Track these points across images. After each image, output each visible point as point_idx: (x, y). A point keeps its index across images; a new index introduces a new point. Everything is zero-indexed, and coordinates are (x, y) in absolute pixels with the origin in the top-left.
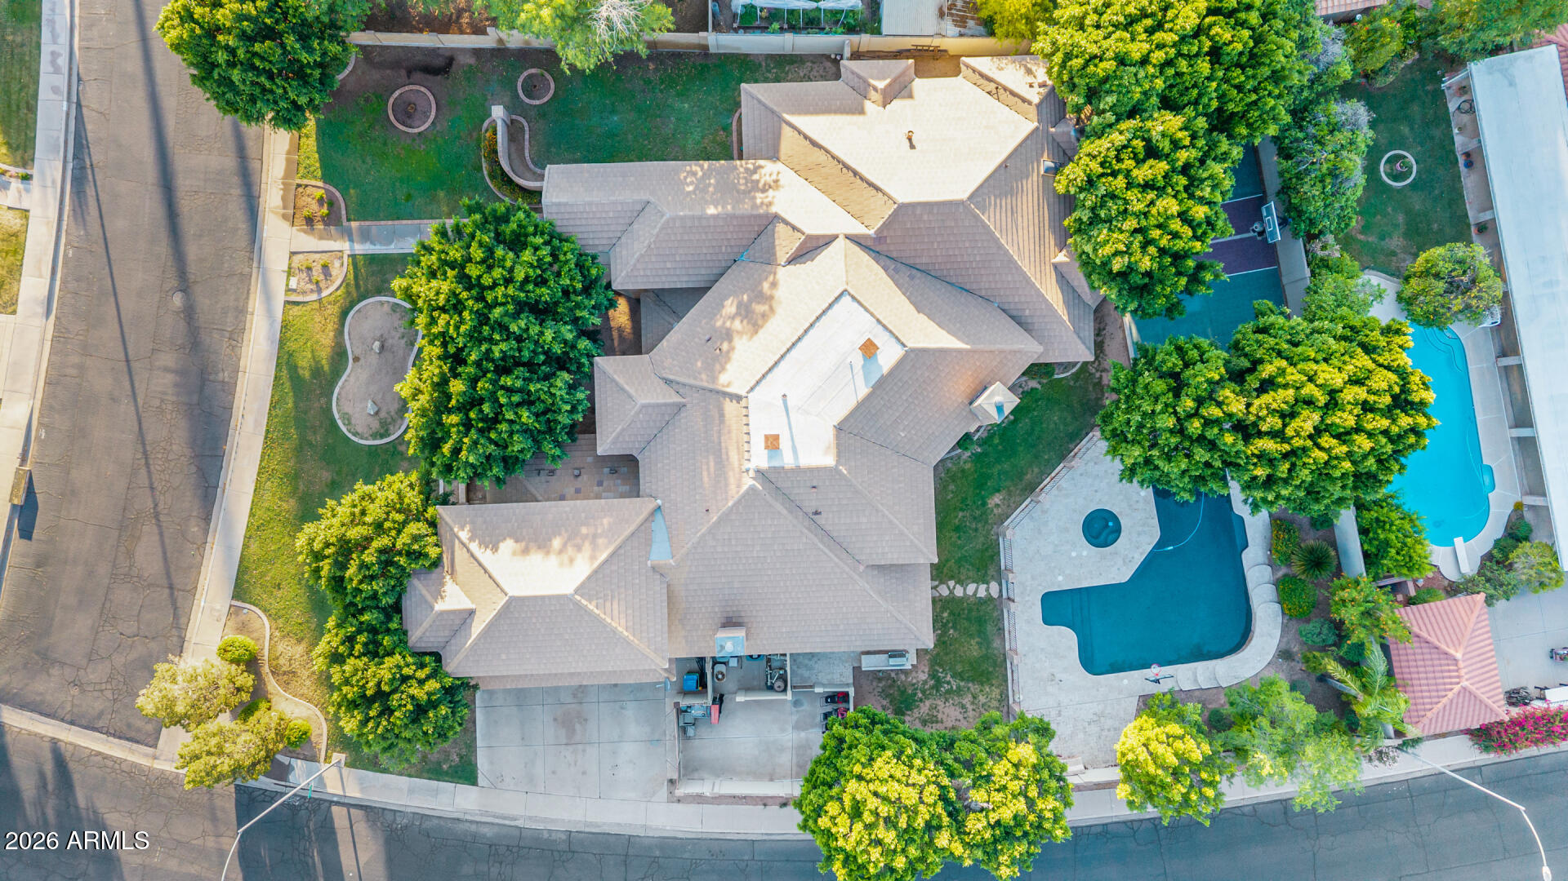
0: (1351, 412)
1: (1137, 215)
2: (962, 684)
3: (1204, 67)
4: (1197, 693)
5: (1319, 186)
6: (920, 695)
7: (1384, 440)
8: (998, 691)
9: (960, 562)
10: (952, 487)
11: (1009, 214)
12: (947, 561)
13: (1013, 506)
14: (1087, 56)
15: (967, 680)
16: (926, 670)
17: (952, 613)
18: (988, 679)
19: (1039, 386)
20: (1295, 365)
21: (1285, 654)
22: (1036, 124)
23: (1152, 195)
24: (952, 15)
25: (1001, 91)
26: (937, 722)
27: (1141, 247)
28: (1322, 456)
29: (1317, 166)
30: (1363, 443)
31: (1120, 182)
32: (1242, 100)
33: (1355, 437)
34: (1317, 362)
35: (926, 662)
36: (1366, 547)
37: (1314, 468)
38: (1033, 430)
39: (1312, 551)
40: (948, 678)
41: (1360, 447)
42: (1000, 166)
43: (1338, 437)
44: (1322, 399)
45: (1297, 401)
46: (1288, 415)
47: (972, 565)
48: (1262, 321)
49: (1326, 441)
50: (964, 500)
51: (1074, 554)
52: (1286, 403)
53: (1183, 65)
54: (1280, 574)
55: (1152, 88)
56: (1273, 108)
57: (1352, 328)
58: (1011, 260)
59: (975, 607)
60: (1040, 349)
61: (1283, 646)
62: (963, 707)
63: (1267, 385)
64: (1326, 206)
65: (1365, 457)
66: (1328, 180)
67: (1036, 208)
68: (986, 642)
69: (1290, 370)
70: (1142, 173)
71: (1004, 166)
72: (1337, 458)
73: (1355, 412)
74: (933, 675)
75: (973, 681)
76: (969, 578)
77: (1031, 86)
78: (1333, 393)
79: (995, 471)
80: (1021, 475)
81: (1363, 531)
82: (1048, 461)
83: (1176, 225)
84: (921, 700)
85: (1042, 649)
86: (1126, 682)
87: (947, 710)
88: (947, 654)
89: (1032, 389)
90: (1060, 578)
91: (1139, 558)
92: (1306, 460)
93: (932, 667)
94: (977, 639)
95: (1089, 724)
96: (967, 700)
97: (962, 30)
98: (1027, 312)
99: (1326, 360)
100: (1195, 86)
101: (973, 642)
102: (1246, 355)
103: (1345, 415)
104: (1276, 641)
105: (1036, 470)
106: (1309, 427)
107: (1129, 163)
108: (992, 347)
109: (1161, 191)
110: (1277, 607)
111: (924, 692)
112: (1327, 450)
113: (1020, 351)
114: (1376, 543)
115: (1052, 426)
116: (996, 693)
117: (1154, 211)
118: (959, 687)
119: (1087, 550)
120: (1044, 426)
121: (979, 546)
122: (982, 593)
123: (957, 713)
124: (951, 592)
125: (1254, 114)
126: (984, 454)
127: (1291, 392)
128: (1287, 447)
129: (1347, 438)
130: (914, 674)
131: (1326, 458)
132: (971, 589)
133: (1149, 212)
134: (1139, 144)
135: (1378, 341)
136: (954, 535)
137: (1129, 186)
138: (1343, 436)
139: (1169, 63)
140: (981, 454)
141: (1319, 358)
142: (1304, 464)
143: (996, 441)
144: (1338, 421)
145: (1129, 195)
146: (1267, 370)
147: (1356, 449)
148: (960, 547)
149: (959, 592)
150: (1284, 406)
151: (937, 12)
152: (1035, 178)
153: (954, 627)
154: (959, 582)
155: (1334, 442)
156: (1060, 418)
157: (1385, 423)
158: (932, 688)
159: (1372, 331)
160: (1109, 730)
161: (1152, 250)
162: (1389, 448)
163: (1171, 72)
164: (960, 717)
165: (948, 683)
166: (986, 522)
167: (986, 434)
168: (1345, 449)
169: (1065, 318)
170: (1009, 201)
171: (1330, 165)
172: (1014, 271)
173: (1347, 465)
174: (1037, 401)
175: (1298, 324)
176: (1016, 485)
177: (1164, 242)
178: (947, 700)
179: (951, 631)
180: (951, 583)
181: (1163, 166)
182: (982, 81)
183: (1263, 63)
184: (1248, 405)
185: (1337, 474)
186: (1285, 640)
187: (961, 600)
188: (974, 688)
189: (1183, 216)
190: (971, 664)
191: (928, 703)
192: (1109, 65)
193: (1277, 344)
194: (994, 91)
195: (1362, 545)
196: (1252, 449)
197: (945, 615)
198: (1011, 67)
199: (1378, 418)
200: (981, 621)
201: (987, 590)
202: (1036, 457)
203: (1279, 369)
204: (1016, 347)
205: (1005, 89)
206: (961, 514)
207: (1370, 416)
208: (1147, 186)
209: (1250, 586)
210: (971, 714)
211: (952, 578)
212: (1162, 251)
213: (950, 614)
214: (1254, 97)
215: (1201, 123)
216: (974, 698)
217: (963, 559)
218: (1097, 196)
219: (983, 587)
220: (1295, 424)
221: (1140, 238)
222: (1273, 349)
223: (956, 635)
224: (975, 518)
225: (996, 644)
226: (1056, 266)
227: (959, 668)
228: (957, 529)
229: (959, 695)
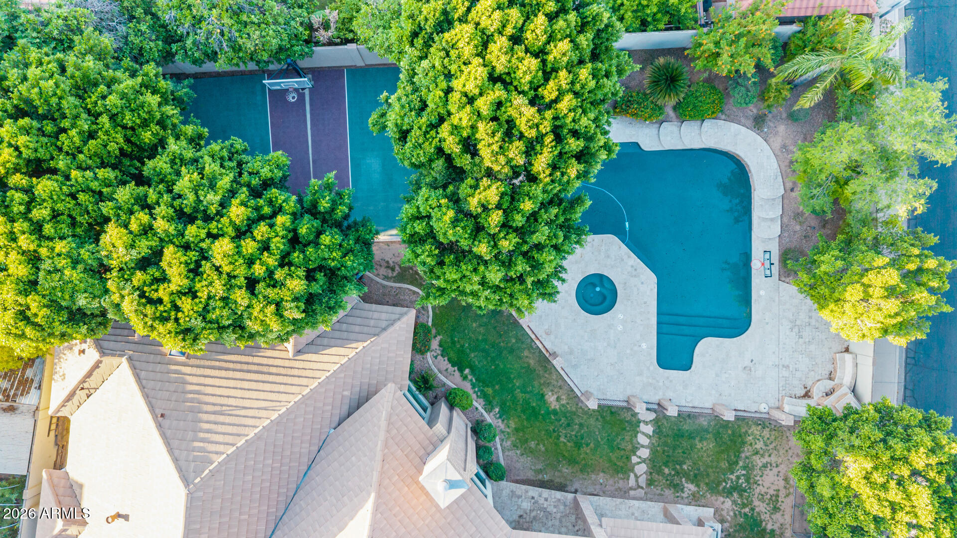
0: (521, 60)
1: (230, 287)
2: (741, 463)
3: (45, 186)
4: (785, 220)
5: (250, 29)
6: (747, 510)
7: (561, 23)
8: (754, 428)
9: (613, 446)
10: (533, 444)
11: (221, 418)
12: (610, 461)
13: (560, 383)
14: (21, 324)
15: (738, 457)
16: (722, 499)
17: (666, 464)
18: (740, 436)
19: (439, 338)
20: (449, 114)
21: (758, 123)
22: (124, 360)
23: (206, 266)
24: (15, 395)
25: (86, 385)
26: (777, 496)
27: (274, 286)
28: (568, 101)
29: (226, 30)
30: (560, 50)
31: (186, 304)
32: (107, 133)
33: (550, 58)
34: (449, 91)
35: (714, 498)
36: (662, 26)
37: (580, 111)
38: (483, 350)
39: (656, 82)
40: (733, 477)
41: (564, 54)
42: (159, 426)
43: (547, 76)
44: (498, 92)
45: (495, 119)
46: (510, 131)
47: (617, 435)
48: (391, 132)
49: (549, 92)
50: (549, 434)
51: (620, 328)
52: (493, 134)
53: (39, 213)
54: (671, 113)
55: (69, 255)
56: (123, 96)
57: (415, 35)
58: (277, 423)
59: (663, 439)
60: (391, 386)
61: (749, 122)
62: (765, 466)
63: (470, 146)
64: (276, 23)
65: (576, 46)
66: (244, 18)
67: (223, 373)
68: (701, 433)
69: (455, 120)
70: (177, 278)
71: (160, 417)
72: (572, 83)
73: (521, 54)
74: (728, 493)
75: (740, 452)
76: (631, 441)
77: (83, 351)
78: (494, 78)
79: (520, 396)
80: (529, 370)
81: (644, 26)
82: (518, 340)
83: (249, 246)
84: (753, 509)
85: (717, 375)
86: (762, 293)
87: (766, 484)
88: (708, 475)
89: (440, 345)
90: (644, 346)
91: (633, 260)
92: (569, 120)
93: (719, 493)
94: (697, 441)
95: (801, 337)
96: (759, 461)
97: (35, 384)
98: (347, 393)
99: (449, 76)
100: (73, 196)
101: (699, 446)
102: (431, 161)
103: (523, 68)
104: (743, 129)
105: (526, 353)
106: (530, 112)
107: (163, 292)
108: (379, 457)
109: (204, 256)
110: (707, 124)
111: (744, 506)
112: (561, 93)
113: (390, 416)
114: (659, 16)
115: (482, 329)
116: (755, 430)
117: (226, 269)
118: (744, 468)
119: (618, 313)
120: (480, 338)
121: (599, 425)
122: (649, 429)
123: (771, 473)
124: (644, 461)
125: (128, 119)
126: (503, 405)
127: (481, 126)
128: (549, 139)
129: (549, 66)
130: (725, 513)
131: (570, 96)
132: (642, 440)
133: (228, 274)
134: (139, 277)
135: (435, 10)
136: (585, 449)
137: (192, 293)
138: (548, 73)
139: (37, 228)
140: (501, 408)
141: (444, 85)
142: (574, 121)
143: (489, 391)
144: (528, 78)
145: (203, 295)
146: (452, 145)
147: (565, 59)
148: (598, 445)
149: (645, 453)
150: (499, 135)
151: (8, 414)
152: (187, 370)
153: (681, 464)
154: (634, 450)
155: (551, 84)
156: (475, 321)
157: (540, 20)
158: (741, 496)
159: (421, 12)
160: (810, 317)
161: (279, 274)
162: (572, 17)
163: (48, 229)
164: (775, 470)
165: (738, 478)
166: (574, 413)
167: (481, 401)
168: (563, 74)
169: (360, 346)
170: (205, 417)
171: (225, 15)
172: (292, 416)
173: (584, 73)
174: (453, 343)
175: (399, 99)
176: (539, 376)
177: (272, 261)
178: (756, 483)
179: (685, 467)
180: (634, 459)
181: (169, 252)
182: (75, 400)
183: (59, 104)
184: (490, 173)
185: (592, 84)
186: (743, 120)
187: (654, 451)
188: (747, 451)
189: (240, 234)
190: (722, 452)
191: (756, 503)
192: (34, 302)
193: (420, 128)
194: (87, 391)
195: (658, 30)
196: (545, 178)
197: (667, 471)
198: (63, 364)
199: (532, 26)
200: (679, 435)
201: (646, 423)
202: (512, 351)
203: (452, 134)
204: (383, 424)
205: (83, 381)
206: (562, 439)
207: (528, 35)
208: (195, 271)
209: (680, 147)
210: (773, 459)
211: (628, 458)
212: (285, 261)
213: (667, 466)
214: (104, 119)
215: (124, 194)
216: (757, 453)
217: (610, 442)
218: (204, 328)
219: (643, 427)
220: (522, 125)
221: (260, 287)
222: (426, 132)
223: (689, 462)
224: (568, 425)
225: (704, 422)
226: (299, 352)
227: (724, 465)
228: (578, 445)
229: (752, 469)
